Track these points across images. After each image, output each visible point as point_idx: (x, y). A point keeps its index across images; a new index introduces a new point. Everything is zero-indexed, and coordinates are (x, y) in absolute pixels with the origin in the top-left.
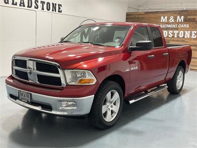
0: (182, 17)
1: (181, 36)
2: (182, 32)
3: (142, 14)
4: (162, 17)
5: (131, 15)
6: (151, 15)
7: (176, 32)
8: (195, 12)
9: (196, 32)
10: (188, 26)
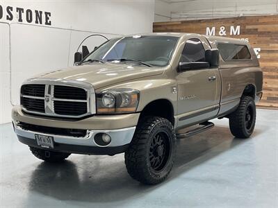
0: (238, 27)
5: (160, 26)
8: (256, 19)
9: (259, 50)
10: (247, 41)
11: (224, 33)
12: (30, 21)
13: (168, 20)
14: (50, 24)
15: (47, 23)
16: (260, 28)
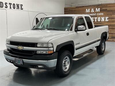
2: (100, 18)
3: (74, 8)
5: (67, 9)
6: (80, 9)
7: (96, 18)
10: (103, 14)
12: (14, 8)
13: (70, 6)
15: (21, 9)
16: (108, 9)
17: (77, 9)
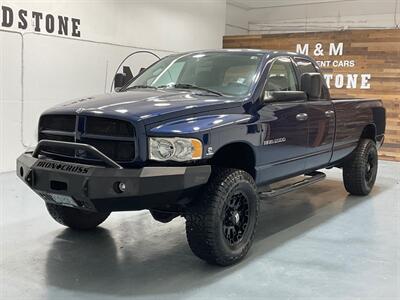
0: (341, 45)
1: (339, 85)
2: (342, 76)
3: (256, 40)
4: (299, 46)
5: (233, 41)
6: (276, 42)
7: (328, 76)
8: (366, 35)
9: (369, 76)
10: (351, 64)
11: (321, 53)
12: (50, 30)
13: (244, 33)
14: (79, 35)
15: (74, 34)
16: (371, 46)
17: (266, 43)
